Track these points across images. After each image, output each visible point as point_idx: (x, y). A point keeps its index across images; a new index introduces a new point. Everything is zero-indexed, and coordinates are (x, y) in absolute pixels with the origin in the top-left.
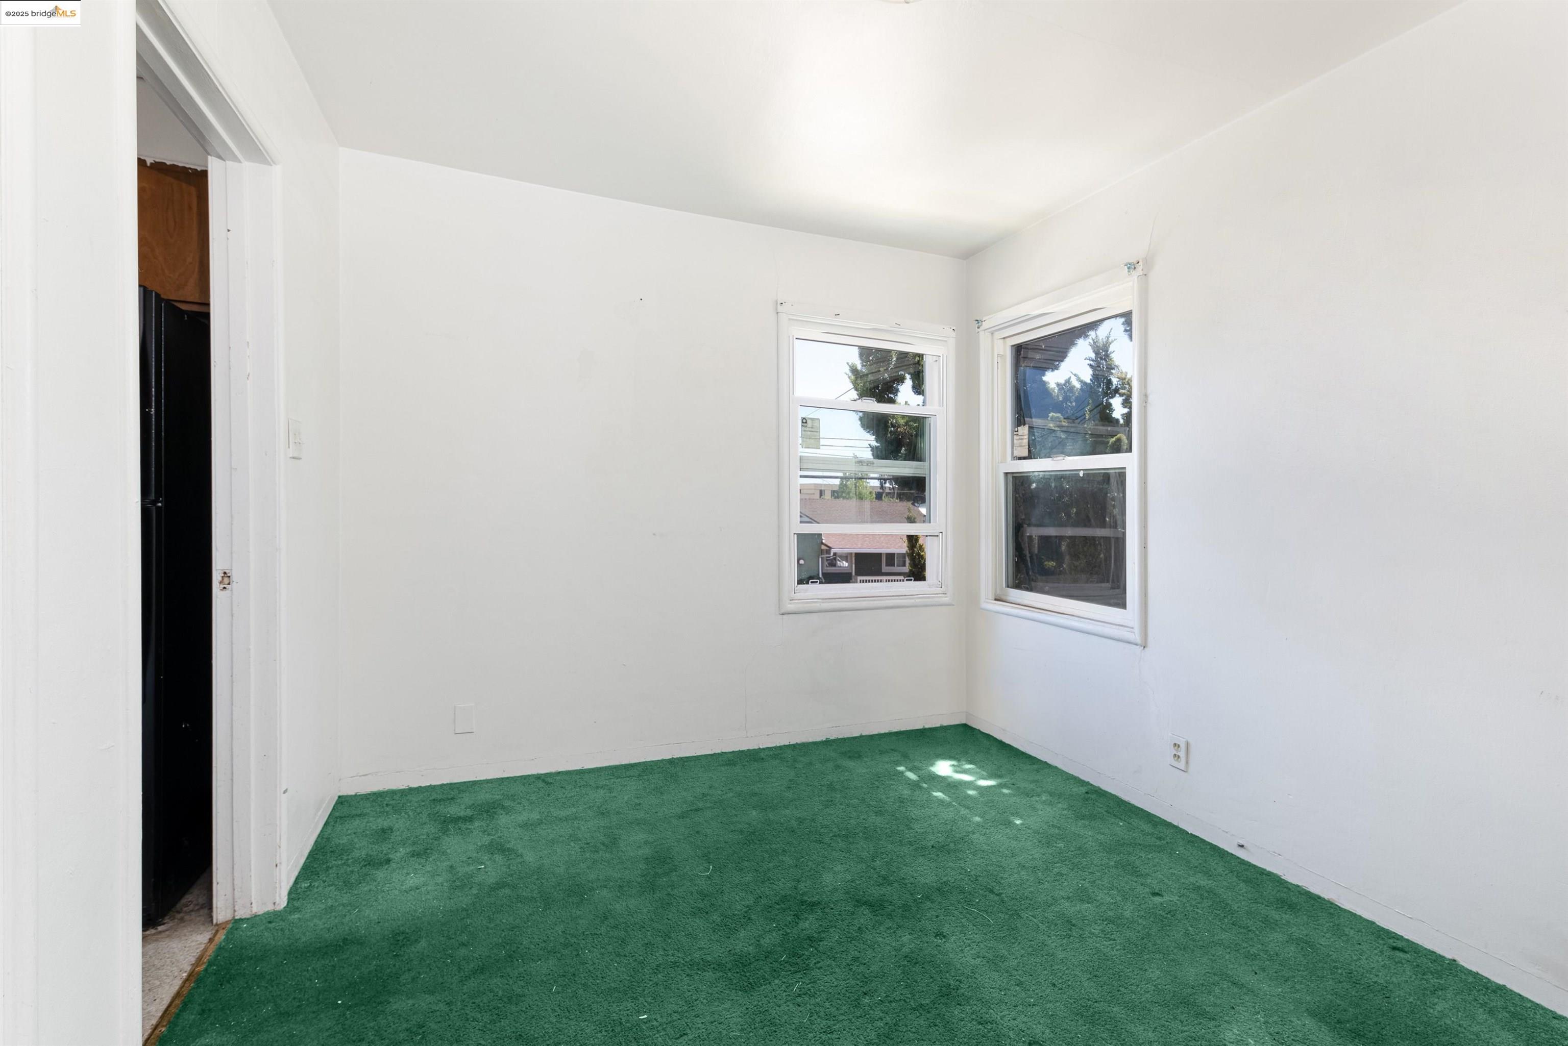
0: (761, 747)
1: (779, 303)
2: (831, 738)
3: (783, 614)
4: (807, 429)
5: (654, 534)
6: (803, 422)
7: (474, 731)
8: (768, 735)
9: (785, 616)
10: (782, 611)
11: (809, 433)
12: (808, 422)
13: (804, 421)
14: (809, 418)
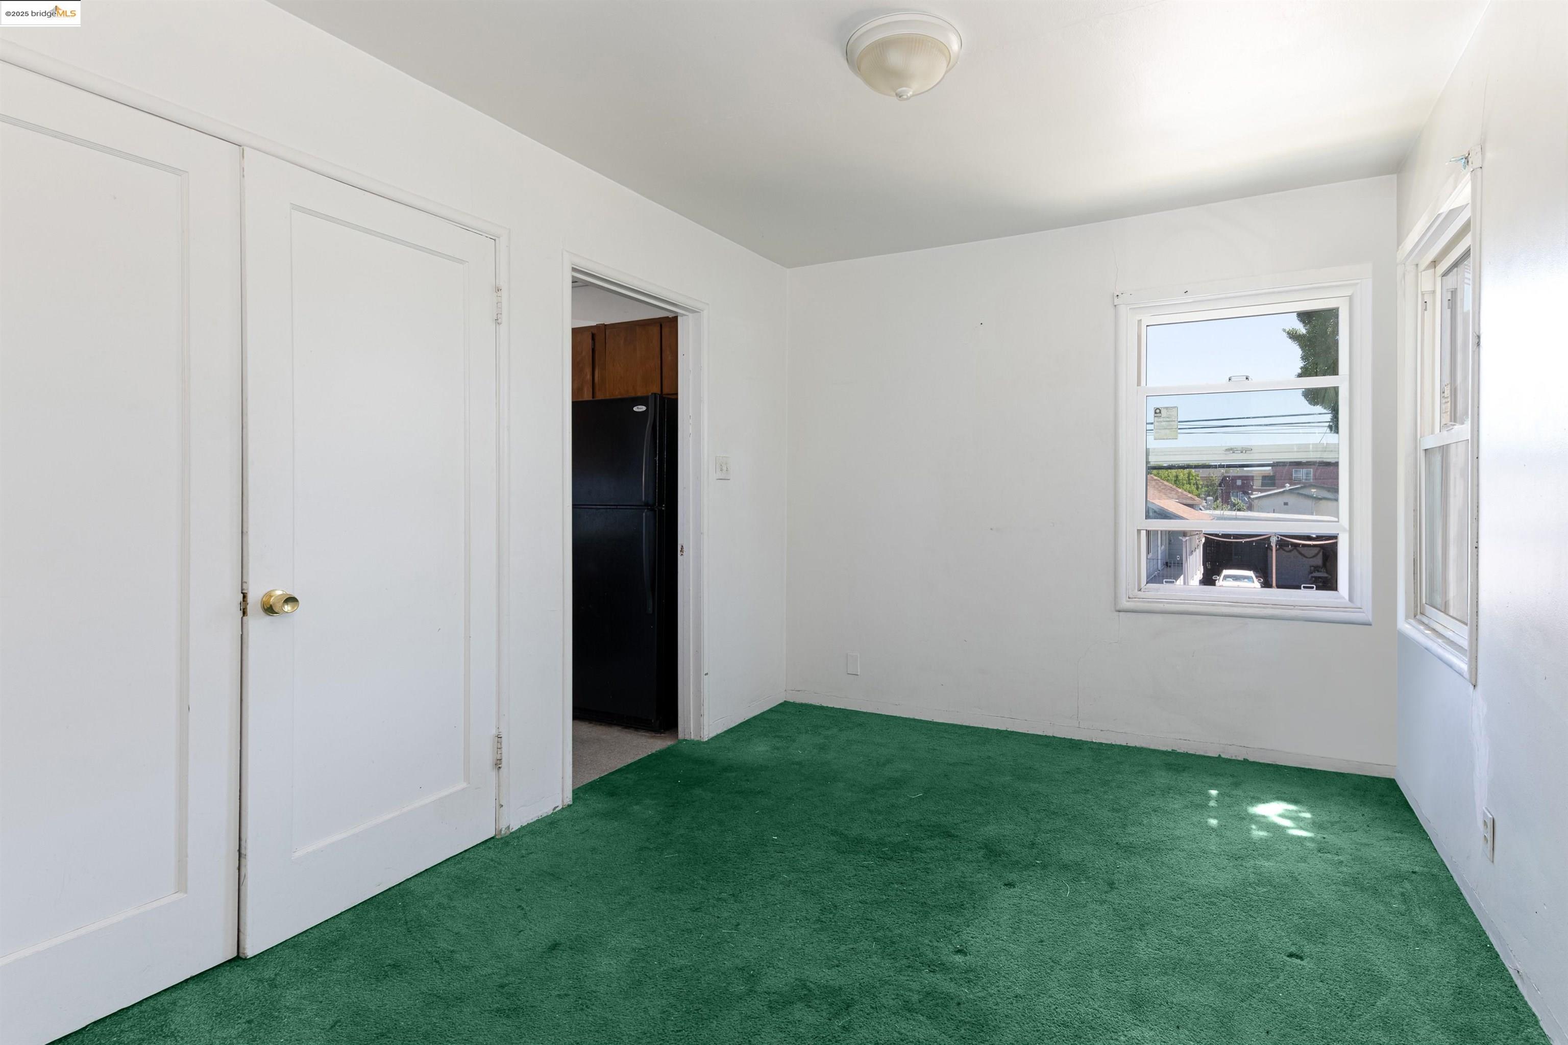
0: (1094, 741)
1: (1115, 295)
2: (1178, 751)
3: (1119, 611)
4: (1161, 419)
5: (991, 529)
6: (1156, 413)
7: (859, 674)
8: (1102, 731)
9: (1121, 614)
10: (1118, 608)
11: (1164, 423)
12: (1162, 412)
13: (1158, 411)
14: (1164, 408)
